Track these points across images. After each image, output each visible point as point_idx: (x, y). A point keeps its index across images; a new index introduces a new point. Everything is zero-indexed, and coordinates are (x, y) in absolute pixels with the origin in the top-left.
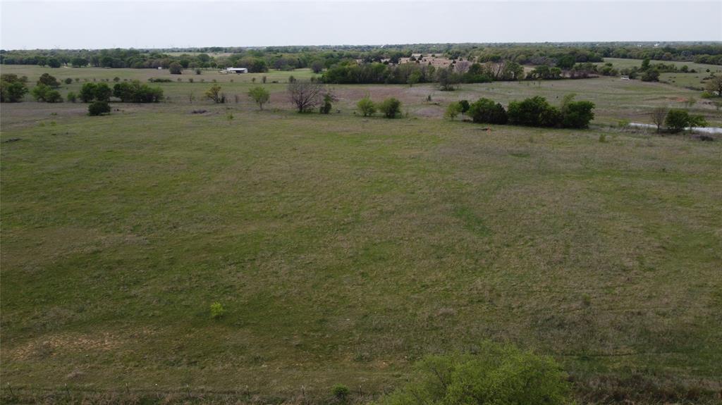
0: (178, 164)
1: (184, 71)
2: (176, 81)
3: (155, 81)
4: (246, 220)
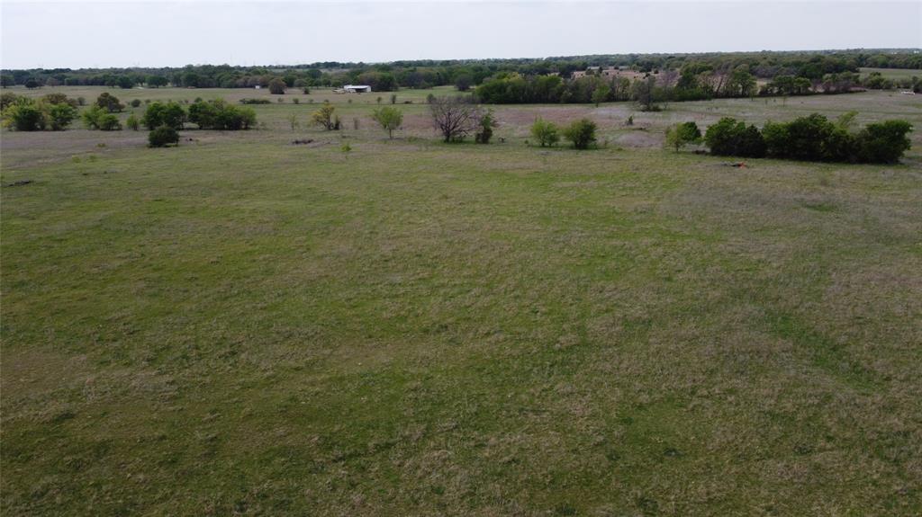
0: (260, 222)
1: (287, 91)
2: (276, 101)
4: (370, 337)
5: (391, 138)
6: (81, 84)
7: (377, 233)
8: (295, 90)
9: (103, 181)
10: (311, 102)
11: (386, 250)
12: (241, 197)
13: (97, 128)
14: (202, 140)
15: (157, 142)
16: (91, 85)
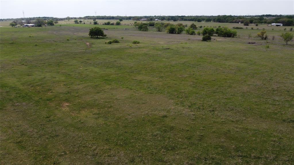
1: (250, 24)
2: (245, 28)
3: (235, 28)
5: (287, 44)
6: (187, 20)
7: (272, 80)
8: (253, 24)
9: (187, 50)
10: (258, 29)
11: (275, 87)
12: (226, 60)
13: (189, 34)
14: (218, 40)
15: (205, 40)
16: (190, 20)
